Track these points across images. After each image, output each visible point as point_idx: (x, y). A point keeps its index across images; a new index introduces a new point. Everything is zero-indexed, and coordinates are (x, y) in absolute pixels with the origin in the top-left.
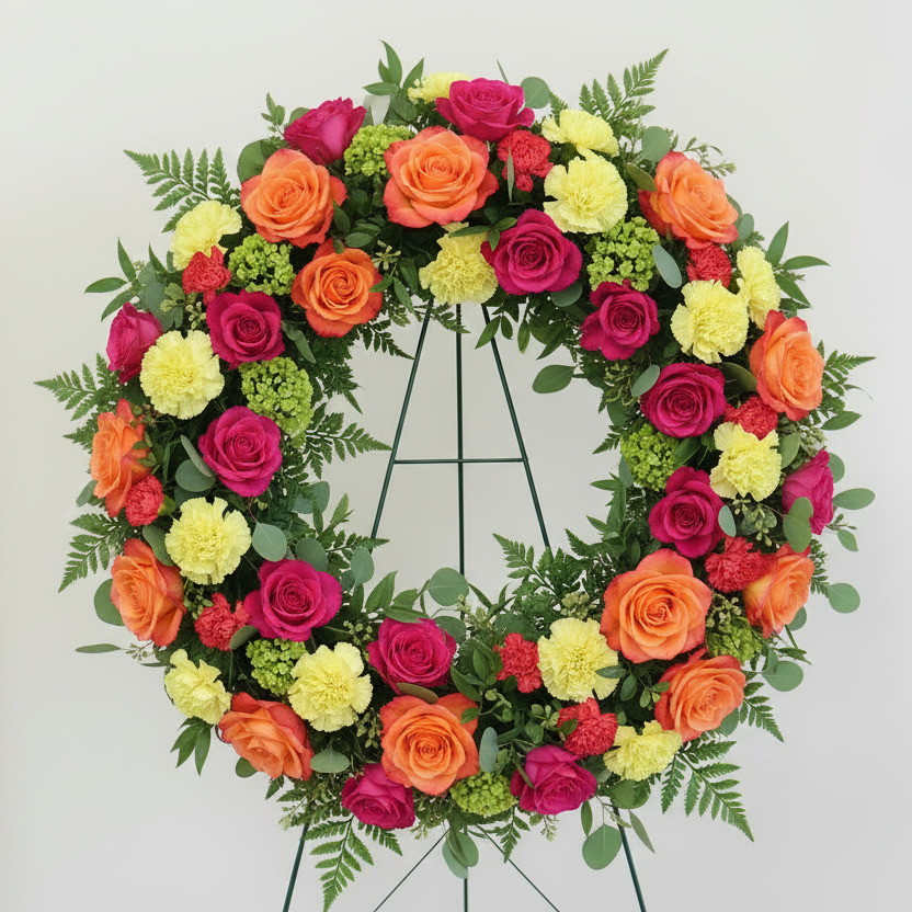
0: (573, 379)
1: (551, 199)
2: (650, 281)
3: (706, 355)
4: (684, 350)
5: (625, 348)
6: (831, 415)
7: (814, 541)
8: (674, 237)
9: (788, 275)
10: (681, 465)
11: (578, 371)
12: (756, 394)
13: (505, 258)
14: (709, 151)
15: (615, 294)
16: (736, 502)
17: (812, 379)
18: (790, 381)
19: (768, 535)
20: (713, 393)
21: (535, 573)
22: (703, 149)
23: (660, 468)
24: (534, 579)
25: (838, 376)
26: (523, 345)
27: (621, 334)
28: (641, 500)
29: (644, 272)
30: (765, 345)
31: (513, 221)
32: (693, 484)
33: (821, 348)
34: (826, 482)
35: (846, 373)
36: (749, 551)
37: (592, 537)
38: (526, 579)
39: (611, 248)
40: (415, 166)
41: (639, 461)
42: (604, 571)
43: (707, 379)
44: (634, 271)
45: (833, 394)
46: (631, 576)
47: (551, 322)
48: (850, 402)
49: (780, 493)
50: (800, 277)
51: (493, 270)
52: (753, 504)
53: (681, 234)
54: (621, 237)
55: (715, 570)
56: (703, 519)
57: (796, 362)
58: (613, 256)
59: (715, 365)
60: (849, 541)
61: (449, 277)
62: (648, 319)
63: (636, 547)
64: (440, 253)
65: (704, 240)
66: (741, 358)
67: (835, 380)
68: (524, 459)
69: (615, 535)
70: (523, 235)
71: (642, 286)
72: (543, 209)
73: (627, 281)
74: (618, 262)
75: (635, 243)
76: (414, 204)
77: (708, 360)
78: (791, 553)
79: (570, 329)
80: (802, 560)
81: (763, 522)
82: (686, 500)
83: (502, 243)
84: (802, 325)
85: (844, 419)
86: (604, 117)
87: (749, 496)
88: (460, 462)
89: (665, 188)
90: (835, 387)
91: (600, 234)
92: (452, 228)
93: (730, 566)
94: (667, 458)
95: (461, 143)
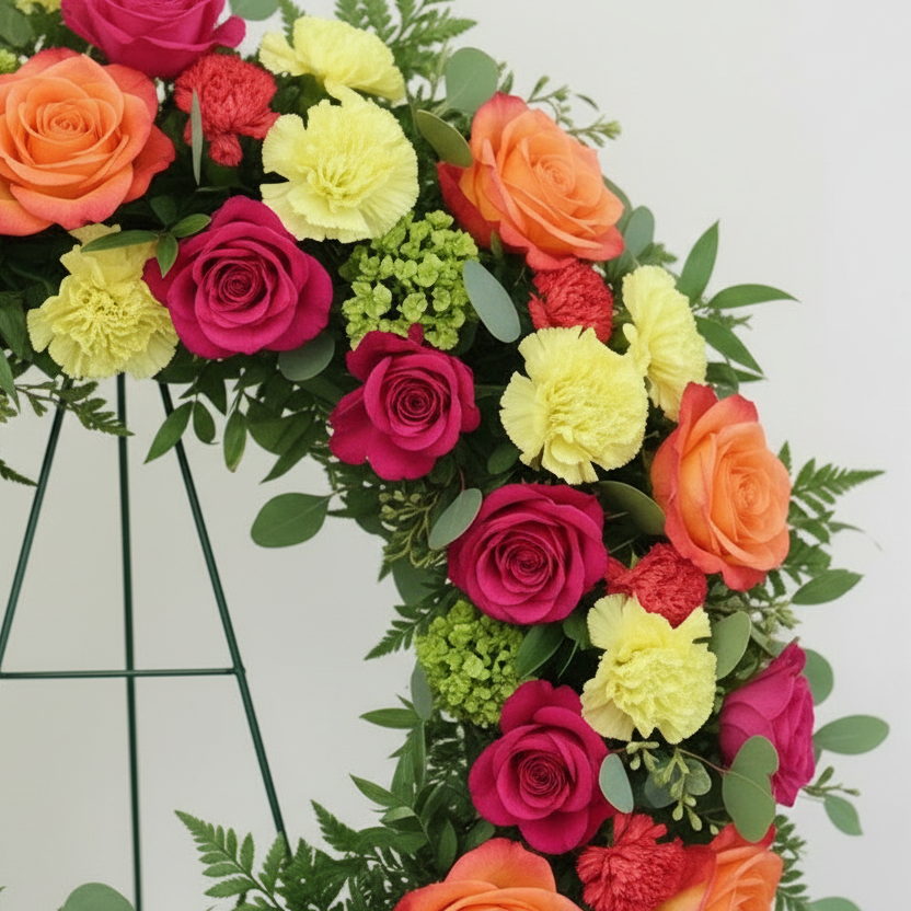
0: (329, 520)
1: (276, 178)
2: (461, 331)
3: (568, 467)
4: (526, 459)
5: (414, 457)
6: (806, 579)
7: (782, 819)
8: (505, 246)
9: (722, 319)
10: (528, 678)
11: (336, 503)
12: (664, 540)
13: (190, 290)
14: (572, 101)
15: (395, 355)
16: (632, 747)
17: (769, 510)
18: (729, 516)
19: (695, 809)
20: (582, 538)
21: (259, 887)
22: (560, 96)
23: (489, 683)
24: (258, 899)
25: (817, 507)
26: (233, 456)
27: (407, 430)
28: (456, 744)
29: (449, 313)
30: (679, 448)
31: (202, 220)
32: (550, 713)
33: (785, 454)
34: (800, 706)
35: (831, 501)
36: (660, 841)
37: (363, 816)
38: (243, 897)
39: (388, 268)
40: (18, 120)
41: (448, 672)
42: (387, 884)
43: (570, 513)
44: (430, 311)
45: (809, 539)
46: (437, 892)
47: (287, 413)
48: (841, 553)
49: (715, 728)
50: (742, 321)
51: (166, 313)
52: (665, 750)
53: (517, 241)
54: (405, 249)
55: (597, 878)
56: (571, 780)
57: (738, 479)
58: (390, 282)
59: (585, 487)
60: (845, 817)
61: (85, 327)
62: (455, 401)
63: (449, 836)
64: (65, 282)
65: (562, 253)
66: (635, 472)
67: (813, 515)
68: (238, 670)
69: (406, 812)
70: (222, 246)
71: (445, 339)
72: (259, 197)
73: (417, 330)
74: (399, 295)
75: (431, 259)
76: (15, 191)
77: (572, 479)
78: (738, 842)
79: (321, 425)
80: (759, 857)
81: (684, 783)
82: (538, 743)
83: (183, 262)
84: (748, 410)
85: (831, 585)
86: (384, 38)
87: (656, 735)
88: (130, 675)
89: (488, 158)
90: (811, 526)
91: (366, 242)
92: (88, 234)
93: (626, 868)
94: (502, 664)
95: (106, 79)
